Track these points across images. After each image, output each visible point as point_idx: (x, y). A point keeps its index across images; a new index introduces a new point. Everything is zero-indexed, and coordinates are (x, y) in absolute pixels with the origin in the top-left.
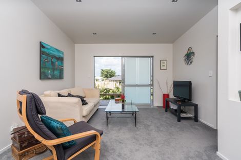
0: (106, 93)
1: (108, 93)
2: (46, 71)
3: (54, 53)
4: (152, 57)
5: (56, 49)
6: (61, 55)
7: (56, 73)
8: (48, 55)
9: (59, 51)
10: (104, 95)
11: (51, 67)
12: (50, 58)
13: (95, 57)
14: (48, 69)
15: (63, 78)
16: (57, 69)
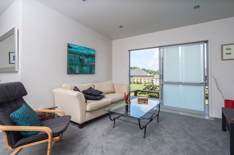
0: (151, 90)
1: (153, 91)
2: (73, 67)
3: (83, 51)
4: (206, 42)
5: (86, 48)
6: (92, 53)
7: (85, 68)
8: (75, 53)
9: (89, 49)
10: (149, 92)
11: (79, 63)
12: (77, 56)
13: (130, 51)
14: (76, 65)
15: (94, 73)
16: (86, 65)
